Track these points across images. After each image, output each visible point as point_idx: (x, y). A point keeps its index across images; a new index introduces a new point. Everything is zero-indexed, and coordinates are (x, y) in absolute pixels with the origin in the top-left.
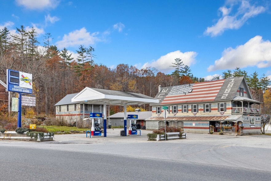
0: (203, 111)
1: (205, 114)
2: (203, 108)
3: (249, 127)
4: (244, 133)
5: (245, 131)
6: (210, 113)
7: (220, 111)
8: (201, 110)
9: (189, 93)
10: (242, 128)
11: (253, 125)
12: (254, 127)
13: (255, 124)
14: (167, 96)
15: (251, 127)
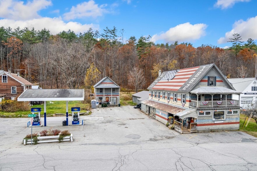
0: (172, 100)
1: (174, 103)
2: (173, 97)
3: (210, 122)
4: (198, 130)
5: (199, 128)
6: (177, 103)
7: (183, 103)
8: (172, 98)
9: (171, 79)
10: (196, 125)
11: (223, 119)
12: (223, 122)
13: (225, 119)
14: (160, 81)
15: (215, 122)
